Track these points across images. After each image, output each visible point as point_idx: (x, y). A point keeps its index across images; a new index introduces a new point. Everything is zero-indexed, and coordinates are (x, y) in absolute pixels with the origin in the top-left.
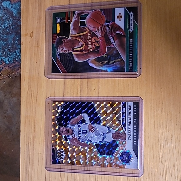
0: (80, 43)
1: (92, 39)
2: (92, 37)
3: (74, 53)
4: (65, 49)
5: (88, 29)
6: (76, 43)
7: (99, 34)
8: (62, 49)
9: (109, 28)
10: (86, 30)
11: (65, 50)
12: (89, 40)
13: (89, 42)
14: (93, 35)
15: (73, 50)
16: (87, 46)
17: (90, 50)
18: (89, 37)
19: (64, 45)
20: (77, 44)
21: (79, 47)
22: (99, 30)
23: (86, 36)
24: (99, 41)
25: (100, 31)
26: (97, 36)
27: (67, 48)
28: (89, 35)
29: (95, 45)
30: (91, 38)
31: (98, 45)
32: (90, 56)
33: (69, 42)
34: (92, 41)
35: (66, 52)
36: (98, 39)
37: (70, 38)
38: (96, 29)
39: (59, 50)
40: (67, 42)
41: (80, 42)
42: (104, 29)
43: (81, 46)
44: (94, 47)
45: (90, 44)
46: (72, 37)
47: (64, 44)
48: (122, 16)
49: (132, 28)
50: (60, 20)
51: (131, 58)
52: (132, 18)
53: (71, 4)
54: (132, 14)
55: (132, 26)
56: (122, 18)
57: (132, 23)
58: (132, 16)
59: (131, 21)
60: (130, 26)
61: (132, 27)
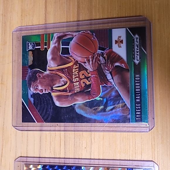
0: (62, 80)
1: (79, 74)
2: (80, 71)
3: (53, 94)
4: (40, 88)
5: (73, 60)
6: (56, 80)
7: (89, 67)
8: (37, 88)
9: (104, 58)
10: (70, 60)
11: (41, 90)
12: (75, 75)
13: (75, 78)
14: (81, 68)
15: (52, 89)
16: (72, 85)
17: (77, 90)
18: (75, 71)
19: (40, 82)
20: (58, 81)
21: (60, 85)
22: (89, 61)
23: (70, 69)
24: (90, 77)
25: (91, 63)
26: (87, 70)
27: (43, 87)
28: (75, 69)
29: (84, 82)
30: (77, 73)
31: (88, 83)
32: (78, 99)
33: (47, 78)
34: (79, 77)
35: (42, 92)
36: (89, 73)
37: (47, 72)
38: (85, 59)
39: (31, 89)
40: (44, 77)
41: (61, 78)
42: (97, 59)
43: (63, 84)
44: (83, 85)
45: (77, 82)
46: (50, 70)
47: (38, 81)
48: (122, 40)
49: (138, 59)
50: (33, 46)
51: (138, 103)
52: (137, 43)
53: (47, 23)
54: (138, 38)
55: (138, 55)
56: (122, 43)
57: (138, 51)
58: (138, 41)
59: (136, 48)
60: (136, 55)
61: (138, 57)
